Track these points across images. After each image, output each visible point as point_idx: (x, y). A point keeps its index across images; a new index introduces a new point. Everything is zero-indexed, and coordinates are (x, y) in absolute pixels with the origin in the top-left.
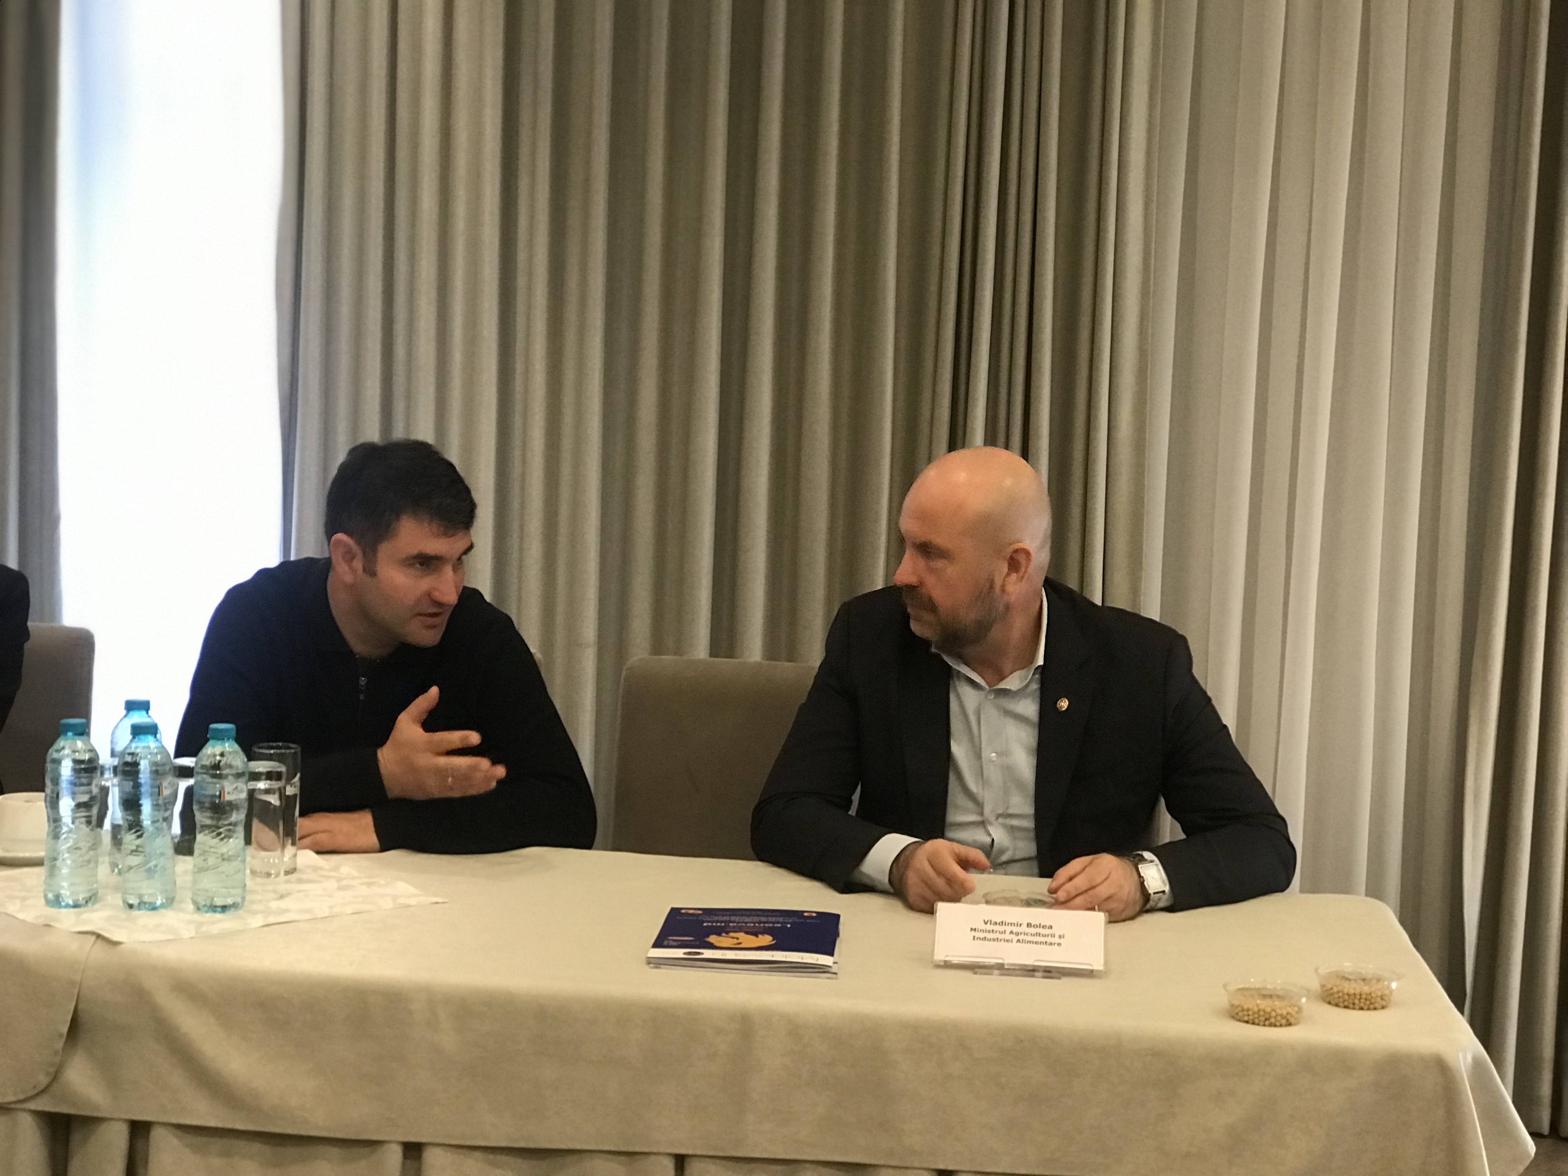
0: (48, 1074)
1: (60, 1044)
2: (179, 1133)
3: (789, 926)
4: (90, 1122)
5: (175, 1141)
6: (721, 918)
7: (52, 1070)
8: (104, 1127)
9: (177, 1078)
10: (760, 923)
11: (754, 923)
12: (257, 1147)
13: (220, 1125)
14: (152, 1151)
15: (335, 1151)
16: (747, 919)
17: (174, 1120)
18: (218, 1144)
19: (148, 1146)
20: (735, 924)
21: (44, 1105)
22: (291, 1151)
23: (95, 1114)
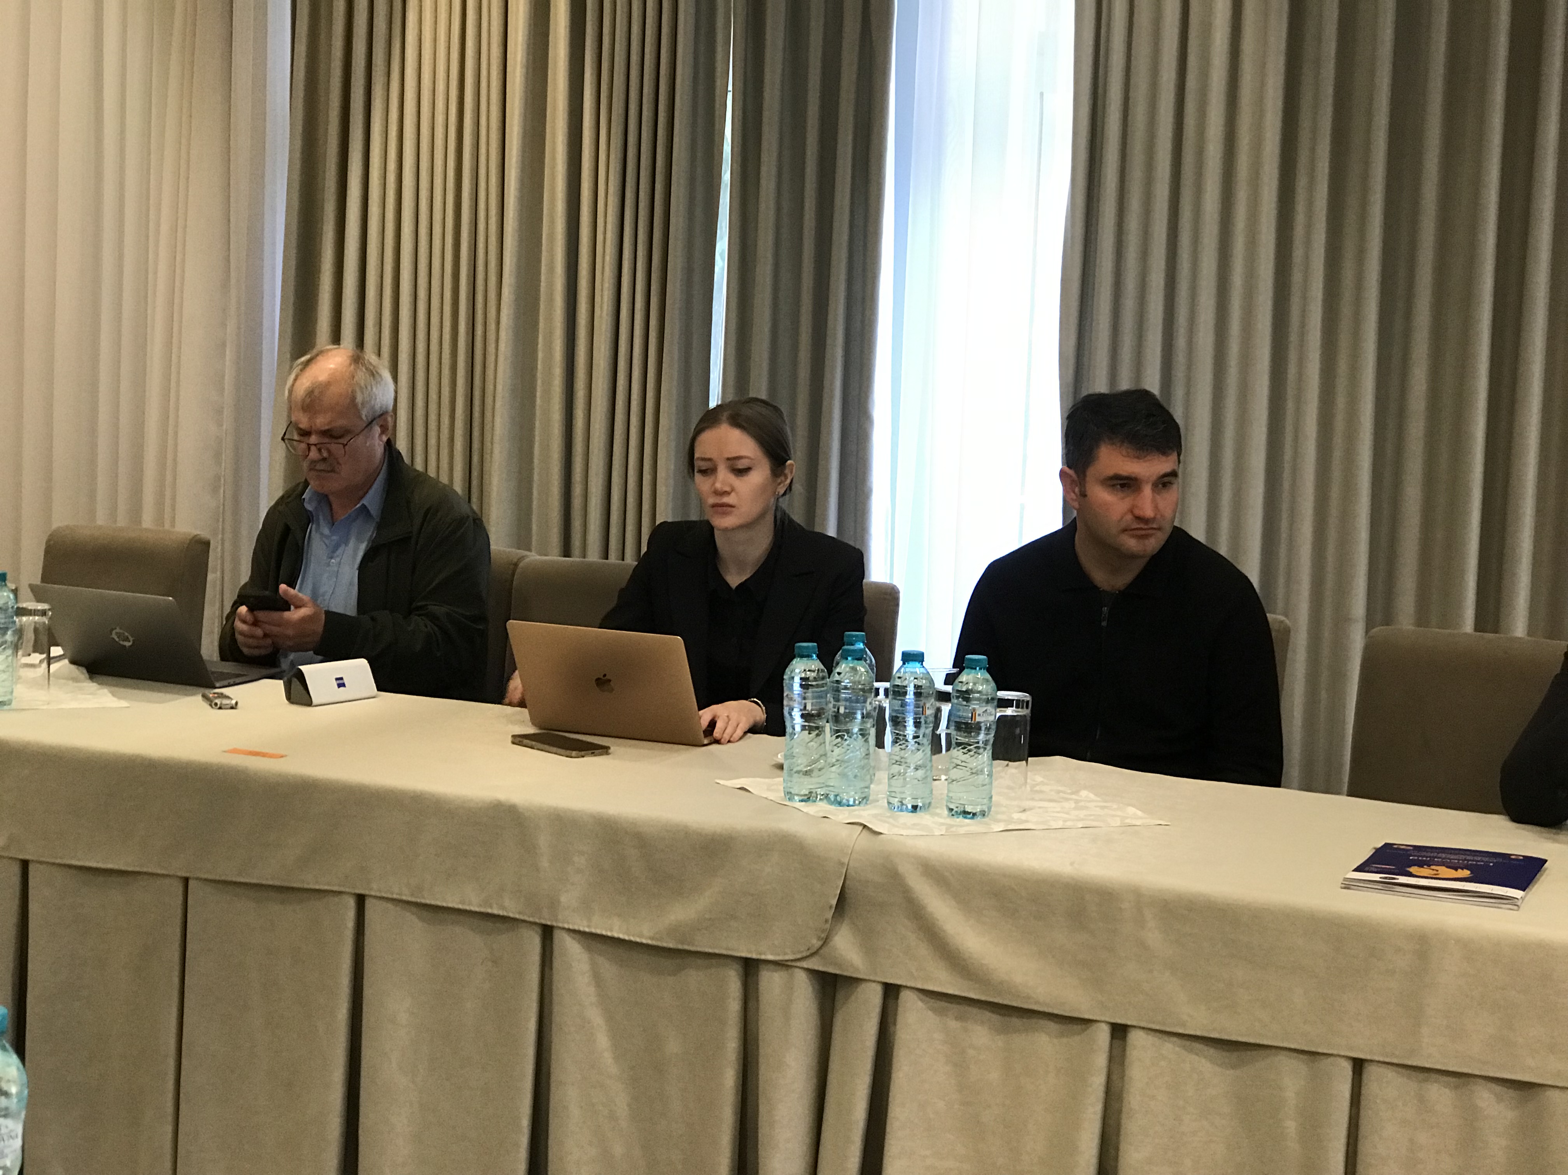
0: (819, 938)
1: (829, 914)
2: (922, 996)
3: (1491, 864)
4: (853, 982)
5: (920, 1004)
6: (1429, 854)
7: (823, 935)
8: (864, 986)
9: (923, 950)
10: (1465, 860)
11: (1459, 860)
12: (988, 1015)
13: (957, 993)
14: (900, 1009)
15: (1052, 1026)
16: (1452, 857)
17: (919, 986)
18: (955, 1008)
19: (897, 1006)
20: (1440, 860)
21: (814, 964)
22: (1016, 1021)
23: (854, 975)
